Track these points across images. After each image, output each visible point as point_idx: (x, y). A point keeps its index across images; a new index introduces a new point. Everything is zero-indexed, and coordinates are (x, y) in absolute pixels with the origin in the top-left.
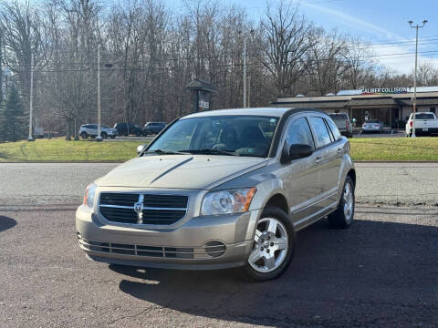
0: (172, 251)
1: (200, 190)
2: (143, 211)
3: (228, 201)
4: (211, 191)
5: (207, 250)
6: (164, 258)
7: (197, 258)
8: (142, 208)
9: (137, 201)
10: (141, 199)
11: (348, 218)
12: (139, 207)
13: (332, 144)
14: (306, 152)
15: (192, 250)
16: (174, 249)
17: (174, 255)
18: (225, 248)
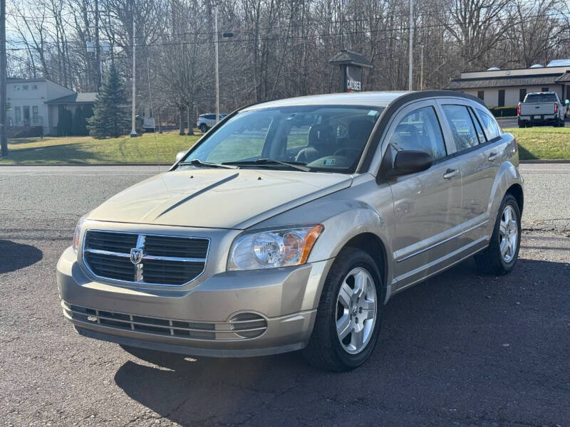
0: (183, 327)
1: (229, 229)
2: (143, 261)
3: (275, 247)
4: (247, 232)
5: (237, 327)
6: (172, 337)
7: (220, 339)
8: (142, 256)
9: (134, 245)
10: (141, 242)
11: (508, 258)
12: (137, 254)
13: (481, 145)
14: (421, 162)
15: (213, 327)
16: (186, 325)
17: (187, 334)
18: (265, 323)
